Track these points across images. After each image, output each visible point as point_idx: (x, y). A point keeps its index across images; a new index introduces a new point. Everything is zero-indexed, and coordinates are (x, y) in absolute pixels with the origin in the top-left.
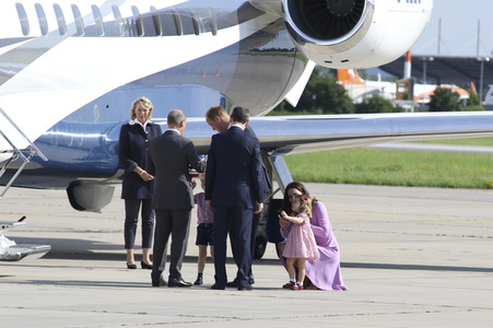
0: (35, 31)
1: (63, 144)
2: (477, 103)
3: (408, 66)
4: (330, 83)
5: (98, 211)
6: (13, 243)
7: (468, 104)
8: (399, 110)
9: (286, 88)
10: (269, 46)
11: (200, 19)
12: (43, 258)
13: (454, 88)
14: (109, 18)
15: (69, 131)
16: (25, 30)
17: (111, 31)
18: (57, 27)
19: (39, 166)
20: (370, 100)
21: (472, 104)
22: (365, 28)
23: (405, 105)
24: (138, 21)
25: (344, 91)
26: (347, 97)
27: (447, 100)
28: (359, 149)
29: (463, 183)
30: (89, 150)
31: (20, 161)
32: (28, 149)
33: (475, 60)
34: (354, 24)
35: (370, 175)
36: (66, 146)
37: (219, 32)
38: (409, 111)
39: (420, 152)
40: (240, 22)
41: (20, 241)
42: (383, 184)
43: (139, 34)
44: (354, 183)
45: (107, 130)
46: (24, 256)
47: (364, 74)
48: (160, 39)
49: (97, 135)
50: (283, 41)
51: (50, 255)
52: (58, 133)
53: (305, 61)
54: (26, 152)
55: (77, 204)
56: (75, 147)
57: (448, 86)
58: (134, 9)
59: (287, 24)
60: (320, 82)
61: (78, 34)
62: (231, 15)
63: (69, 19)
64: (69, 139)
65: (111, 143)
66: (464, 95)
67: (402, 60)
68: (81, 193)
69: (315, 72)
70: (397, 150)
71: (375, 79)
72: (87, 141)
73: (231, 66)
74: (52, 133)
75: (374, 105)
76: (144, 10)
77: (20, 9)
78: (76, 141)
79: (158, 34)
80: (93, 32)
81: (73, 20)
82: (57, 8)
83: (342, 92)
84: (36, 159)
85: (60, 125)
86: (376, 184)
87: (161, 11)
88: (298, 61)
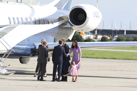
0: (12, 23)
1: (18, 49)
2: (112, 40)
3: (96, 31)
4: (79, 35)
5: (26, 64)
6: (7, 71)
7: (110, 40)
8: (94, 41)
9: (69, 36)
10: (65, 27)
11: (49, 21)
12: (14, 74)
13: (106, 36)
14: (29, 20)
15: (20, 46)
16: (10, 23)
17: (29, 23)
18: (17, 22)
19: (13, 53)
20: (88, 39)
21: (111, 40)
22: (87, 23)
23: (95, 40)
24: (36, 21)
25: (82, 37)
26: (82, 38)
27: (105, 39)
28: (85, 50)
29: (108, 58)
30: (24, 50)
31: (9, 52)
32: (11, 50)
33: (111, 30)
34: (84, 22)
35: (87, 56)
36: (19, 49)
37: (54, 24)
38: (96, 41)
39: (99, 51)
40: (59, 21)
41: (8, 70)
42: (90, 58)
43: (36, 24)
44: (84, 58)
45: (29, 45)
46: (9, 74)
47: (86, 33)
48: (41, 25)
49: (26, 47)
50: (68, 26)
51: (15, 74)
52: (17, 46)
53: (73, 30)
54: (10, 50)
55: (21, 62)
56: (21, 49)
57: (105, 36)
58: (35, 18)
59: (69, 22)
60: (76, 35)
61: (22, 24)
62: (57, 20)
63: (20, 21)
64: (20, 47)
65: (29, 48)
66: (109, 38)
67: (95, 30)
68: (22, 60)
69: (75, 32)
70: (93, 50)
71: (89, 34)
72: (24, 48)
73: (56, 31)
74: (16, 46)
75: (88, 40)
76: (37, 19)
77: (9, 18)
78: (21, 48)
79: (40, 24)
80: (25, 23)
81: (21, 21)
82: (18, 18)
83: (81, 37)
84: (12, 52)
85: (18, 44)
86: (89, 58)
87: (41, 19)
88: (71, 30)
